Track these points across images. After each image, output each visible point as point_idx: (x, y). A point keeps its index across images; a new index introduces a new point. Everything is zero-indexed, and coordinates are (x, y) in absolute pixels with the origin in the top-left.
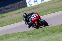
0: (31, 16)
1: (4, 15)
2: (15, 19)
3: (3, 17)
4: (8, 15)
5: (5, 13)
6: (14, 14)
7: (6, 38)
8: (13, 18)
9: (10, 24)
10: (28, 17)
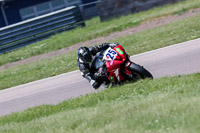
0: (102, 55)
1: (134, 18)
2: (169, 32)
3: (131, 25)
4: (147, 20)
5: (138, 12)
6: (166, 15)
7: (141, 93)
8: (163, 29)
9: (153, 48)
10: (94, 57)
